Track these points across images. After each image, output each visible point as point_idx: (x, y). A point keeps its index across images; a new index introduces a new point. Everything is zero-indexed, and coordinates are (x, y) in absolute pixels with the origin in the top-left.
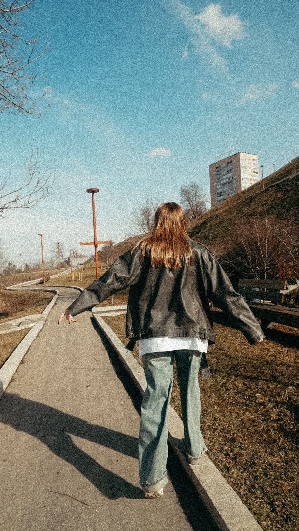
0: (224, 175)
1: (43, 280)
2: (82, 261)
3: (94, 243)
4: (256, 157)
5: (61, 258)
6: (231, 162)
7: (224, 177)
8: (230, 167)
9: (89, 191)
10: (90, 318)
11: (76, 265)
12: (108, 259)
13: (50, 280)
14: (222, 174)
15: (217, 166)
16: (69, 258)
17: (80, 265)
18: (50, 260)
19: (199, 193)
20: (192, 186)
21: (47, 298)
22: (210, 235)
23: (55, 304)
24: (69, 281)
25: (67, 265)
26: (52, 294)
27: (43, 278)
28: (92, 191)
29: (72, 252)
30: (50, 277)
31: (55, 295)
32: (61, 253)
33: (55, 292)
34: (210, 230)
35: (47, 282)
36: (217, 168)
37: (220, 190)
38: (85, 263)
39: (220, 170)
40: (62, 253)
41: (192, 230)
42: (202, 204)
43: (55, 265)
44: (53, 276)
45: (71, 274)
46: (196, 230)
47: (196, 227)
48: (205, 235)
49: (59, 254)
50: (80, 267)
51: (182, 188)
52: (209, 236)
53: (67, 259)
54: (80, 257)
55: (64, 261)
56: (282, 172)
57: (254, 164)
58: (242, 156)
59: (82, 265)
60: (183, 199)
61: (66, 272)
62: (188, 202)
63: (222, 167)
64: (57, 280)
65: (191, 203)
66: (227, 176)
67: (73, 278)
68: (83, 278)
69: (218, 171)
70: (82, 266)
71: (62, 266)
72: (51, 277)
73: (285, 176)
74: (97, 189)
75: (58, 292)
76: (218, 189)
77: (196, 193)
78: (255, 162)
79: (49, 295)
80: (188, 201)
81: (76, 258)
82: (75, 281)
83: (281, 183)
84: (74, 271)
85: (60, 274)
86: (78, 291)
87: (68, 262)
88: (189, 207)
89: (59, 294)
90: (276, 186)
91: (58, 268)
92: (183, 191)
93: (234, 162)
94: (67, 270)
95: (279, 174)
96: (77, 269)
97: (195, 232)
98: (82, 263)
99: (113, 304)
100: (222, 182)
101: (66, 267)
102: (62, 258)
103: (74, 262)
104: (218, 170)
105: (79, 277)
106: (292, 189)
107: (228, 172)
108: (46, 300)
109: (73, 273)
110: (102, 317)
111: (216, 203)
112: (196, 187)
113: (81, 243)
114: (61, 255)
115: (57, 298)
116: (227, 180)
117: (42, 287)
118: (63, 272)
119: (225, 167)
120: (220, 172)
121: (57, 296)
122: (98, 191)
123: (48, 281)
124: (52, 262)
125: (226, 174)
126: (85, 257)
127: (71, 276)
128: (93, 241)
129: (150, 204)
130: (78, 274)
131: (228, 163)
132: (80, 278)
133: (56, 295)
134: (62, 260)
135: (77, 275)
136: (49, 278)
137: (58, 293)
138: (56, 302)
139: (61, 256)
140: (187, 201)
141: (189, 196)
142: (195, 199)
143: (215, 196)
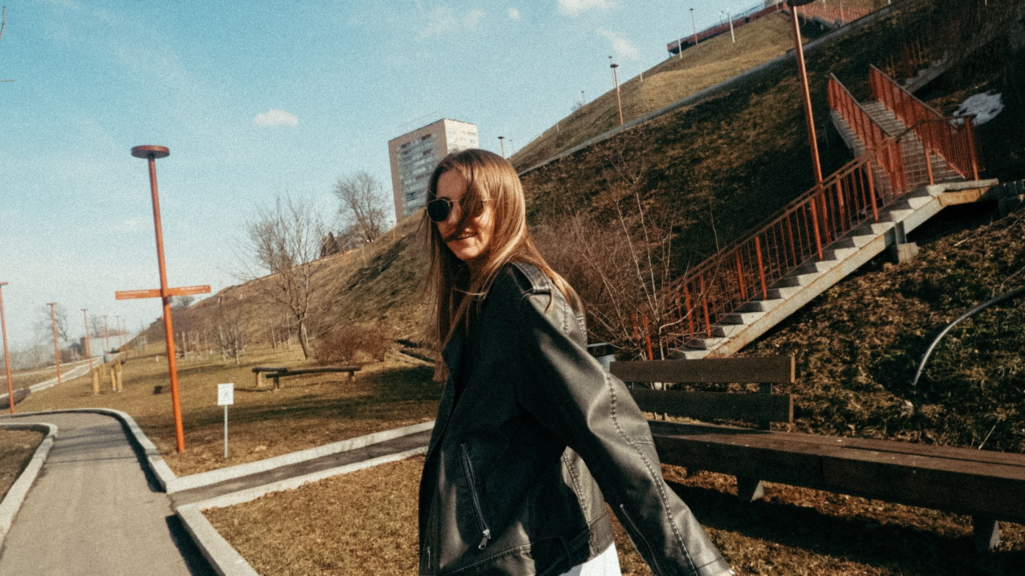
0: (416, 161)
1: (8, 399)
2: (115, 343)
3: (161, 292)
4: (474, 129)
5: (60, 340)
6: (429, 136)
7: (418, 164)
8: (428, 145)
9: (138, 152)
10: (164, 520)
11: (103, 354)
12: (183, 335)
13: (29, 398)
14: (414, 158)
15: (403, 143)
16: (83, 339)
17: (113, 352)
18: (31, 346)
19: (375, 191)
20: (359, 178)
21: (21, 451)
22: (417, 270)
23: (42, 473)
24: (86, 395)
25: (78, 356)
26: (35, 436)
27: (7, 394)
28: (150, 154)
29: (90, 324)
30: (29, 391)
31: (44, 437)
32: (62, 329)
33: (45, 431)
34: (413, 260)
35: (22, 403)
36: (404, 146)
37: (412, 189)
38: (124, 348)
39: (410, 151)
40: (64, 329)
41: (369, 263)
42: (380, 214)
43: (45, 358)
44: (42, 384)
45: (91, 375)
46: (381, 262)
47: (379, 258)
48: (402, 271)
49: (56, 331)
50: (111, 358)
51: (339, 182)
52: (414, 274)
53: (79, 342)
54: (111, 335)
55: (70, 347)
56: (531, 153)
57: (471, 141)
58: (448, 124)
59: (118, 351)
60: (344, 202)
61: (77, 371)
62: (353, 210)
63: (412, 144)
64: (51, 396)
65: (359, 211)
66: (423, 162)
67: (97, 388)
68: (124, 383)
69: (406, 153)
70: (118, 354)
71: (65, 357)
72: (34, 388)
73: (536, 160)
74: (162, 147)
75: (54, 429)
76: (407, 185)
77: (369, 191)
78: (473, 137)
79: (25, 441)
80: (354, 207)
81: (102, 337)
82: (101, 393)
83: (546, 166)
84: (98, 370)
85: (59, 380)
86: (113, 421)
87: (81, 348)
88: (356, 220)
89: (56, 436)
90: (537, 172)
91: (53, 365)
92: (341, 188)
93: (434, 136)
94: (78, 367)
95: (525, 156)
96: (105, 362)
97: (380, 268)
98: (117, 347)
99: (226, 455)
100: (415, 173)
101: (76, 359)
102: (66, 340)
103: (98, 348)
104: (405, 150)
105: (111, 383)
106: (569, 177)
107: (425, 153)
108: (16, 457)
109: (96, 374)
110: (205, 512)
111: (405, 212)
112: (368, 181)
113: (119, 296)
114: (61, 332)
115: (48, 449)
116: (424, 169)
117: (7, 417)
118: (67, 373)
119: (418, 146)
120: (409, 154)
121: (48, 441)
122: (165, 153)
123: (23, 399)
124: (37, 350)
125: (421, 159)
126: (125, 333)
127: (89, 380)
128: (158, 287)
129: (284, 207)
130: (109, 374)
131: (424, 138)
132: (114, 385)
133: (46, 441)
134: (63, 345)
135: (105, 377)
136: (27, 392)
137: (51, 433)
138: (44, 463)
139: (61, 335)
140: (352, 207)
141: (356, 197)
142: (367, 205)
143: (403, 199)
